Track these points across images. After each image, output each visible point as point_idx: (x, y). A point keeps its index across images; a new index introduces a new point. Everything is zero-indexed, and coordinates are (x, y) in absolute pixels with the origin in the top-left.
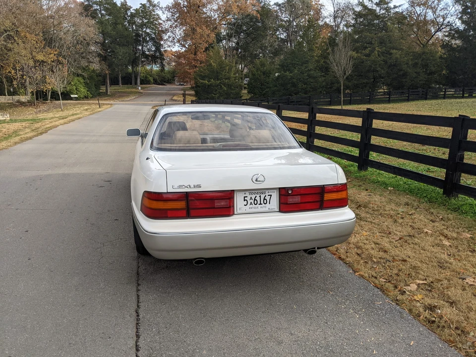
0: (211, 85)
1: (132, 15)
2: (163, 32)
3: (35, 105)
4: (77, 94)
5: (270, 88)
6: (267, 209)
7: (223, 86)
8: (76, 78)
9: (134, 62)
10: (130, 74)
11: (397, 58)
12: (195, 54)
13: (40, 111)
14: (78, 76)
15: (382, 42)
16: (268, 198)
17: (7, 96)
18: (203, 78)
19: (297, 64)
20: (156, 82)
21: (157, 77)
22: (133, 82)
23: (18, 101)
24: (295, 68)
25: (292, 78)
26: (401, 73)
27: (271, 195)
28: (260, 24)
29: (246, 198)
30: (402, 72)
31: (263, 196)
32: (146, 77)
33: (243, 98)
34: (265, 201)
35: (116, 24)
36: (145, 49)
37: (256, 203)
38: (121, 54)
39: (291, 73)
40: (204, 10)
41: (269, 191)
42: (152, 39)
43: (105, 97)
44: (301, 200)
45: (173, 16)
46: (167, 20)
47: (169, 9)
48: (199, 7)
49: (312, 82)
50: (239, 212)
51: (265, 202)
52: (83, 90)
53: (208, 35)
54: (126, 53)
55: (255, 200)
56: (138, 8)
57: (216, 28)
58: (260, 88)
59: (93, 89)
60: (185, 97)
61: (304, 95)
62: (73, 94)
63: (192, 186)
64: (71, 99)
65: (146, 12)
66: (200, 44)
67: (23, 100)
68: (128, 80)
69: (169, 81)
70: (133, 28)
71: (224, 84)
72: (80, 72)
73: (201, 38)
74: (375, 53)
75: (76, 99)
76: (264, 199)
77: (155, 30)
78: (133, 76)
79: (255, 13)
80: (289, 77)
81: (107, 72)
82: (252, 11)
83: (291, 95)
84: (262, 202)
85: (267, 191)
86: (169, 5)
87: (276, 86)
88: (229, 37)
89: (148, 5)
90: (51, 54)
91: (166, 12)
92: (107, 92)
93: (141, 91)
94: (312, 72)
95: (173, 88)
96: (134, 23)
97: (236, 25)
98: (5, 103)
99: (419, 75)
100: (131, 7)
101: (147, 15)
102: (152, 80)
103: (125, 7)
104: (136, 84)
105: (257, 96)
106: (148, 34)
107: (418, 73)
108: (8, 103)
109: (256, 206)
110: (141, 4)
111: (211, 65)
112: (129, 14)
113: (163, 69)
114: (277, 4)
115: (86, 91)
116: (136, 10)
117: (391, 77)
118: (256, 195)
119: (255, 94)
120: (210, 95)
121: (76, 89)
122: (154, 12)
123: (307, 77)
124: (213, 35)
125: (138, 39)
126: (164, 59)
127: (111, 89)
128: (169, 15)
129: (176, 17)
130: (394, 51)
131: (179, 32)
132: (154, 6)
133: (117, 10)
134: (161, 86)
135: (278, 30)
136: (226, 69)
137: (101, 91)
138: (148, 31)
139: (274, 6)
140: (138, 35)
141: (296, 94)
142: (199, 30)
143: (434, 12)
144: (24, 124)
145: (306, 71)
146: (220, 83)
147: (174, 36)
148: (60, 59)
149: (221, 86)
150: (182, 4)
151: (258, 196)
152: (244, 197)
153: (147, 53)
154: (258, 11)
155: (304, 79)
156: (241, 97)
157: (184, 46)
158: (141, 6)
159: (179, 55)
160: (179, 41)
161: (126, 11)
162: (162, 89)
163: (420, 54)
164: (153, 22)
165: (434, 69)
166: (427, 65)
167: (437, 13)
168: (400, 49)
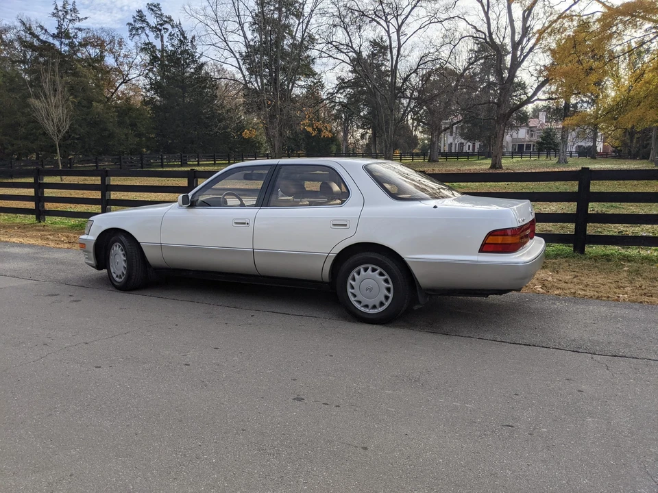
11: (98, 113)
26: (106, 133)
74: (69, 105)
143: (116, 58)
165: (143, 130)
166: (133, 125)
167: (121, 59)
168: (100, 101)
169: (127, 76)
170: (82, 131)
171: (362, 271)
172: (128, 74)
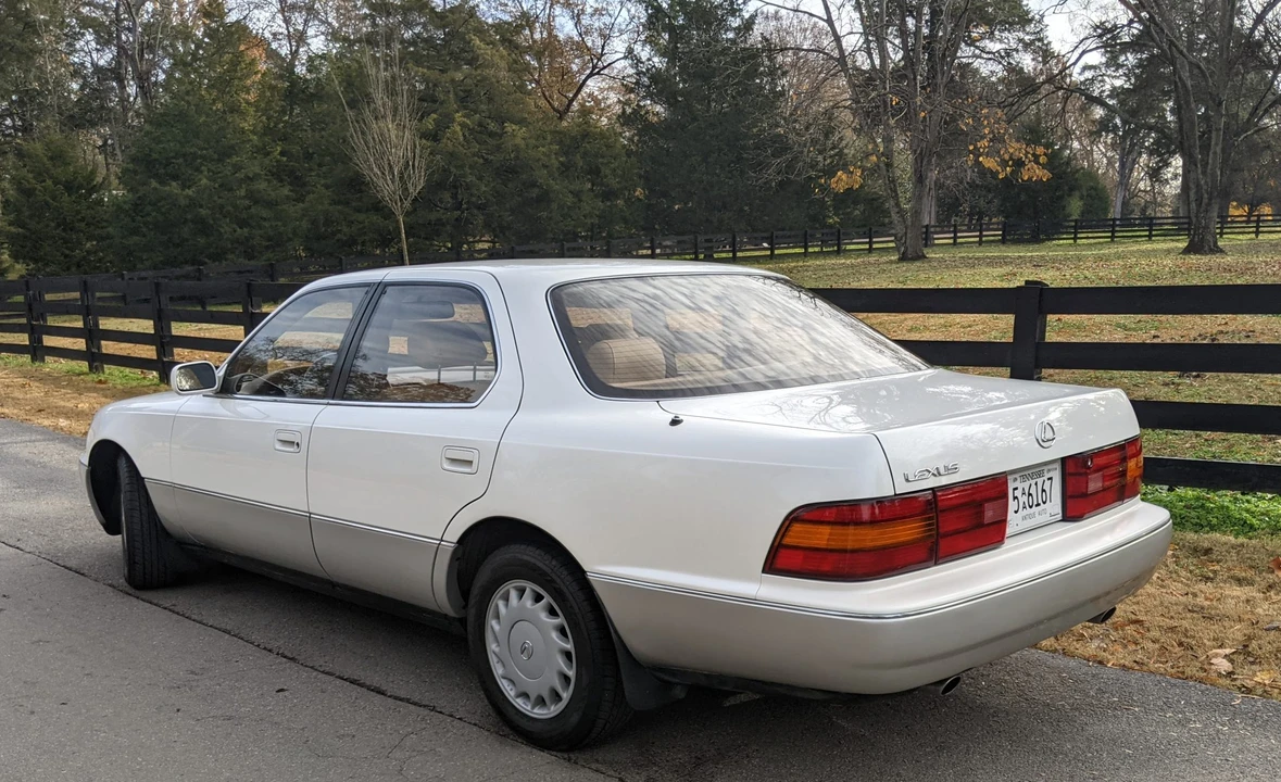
6: (1048, 517)
11: (516, 148)
15: (465, 98)
16: (1047, 486)
19: (204, 158)
24: (199, 170)
25: (193, 204)
26: (535, 192)
27: (1052, 479)
29: (1015, 493)
30: (536, 190)
31: (1040, 483)
34: (1044, 493)
37: (1031, 504)
39: (187, 185)
41: (1050, 467)
44: (1103, 483)
49: (265, 220)
51: (1044, 499)
55: (1029, 495)
58: (63, 239)
61: (246, 262)
63: (942, 470)
74: (455, 132)
76: (1042, 490)
80: (183, 202)
84: (1040, 501)
85: (1046, 470)
94: (260, 186)
99: (580, 201)
107: (577, 194)
109: (1031, 511)
117: (508, 206)
118: (1031, 481)
119: (40, 260)
123: (247, 202)
130: (510, 127)
143: (577, 19)
145: (241, 181)
151: (1033, 483)
152: (1014, 490)
155: (235, 207)
163: (574, 138)
165: (614, 182)
166: (594, 172)
167: (586, 20)
168: (521, 122)
169: (599, 60)
170: (484, 188)
171: (513, 595)
172: (602, 55)
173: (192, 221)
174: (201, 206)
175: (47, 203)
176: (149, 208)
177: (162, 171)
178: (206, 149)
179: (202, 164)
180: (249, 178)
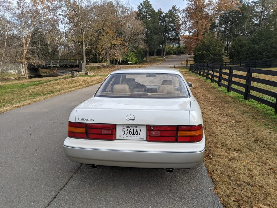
0: (204, 54)
1: (164, 17)
2: (180, 25)
3: (109, 67)
4: (131, 61)
5: (243, 55)
6: (138, 138)
7: (211, 55)
8: (131, 53)
9: (163, 43)
10: (161, 50)
12: (197, 37)
13: (111, 71)
14: (132, 51)
16: (138, 131)
17: (98, 63)
18: (199, 50)
19: (263, 40)
20: (175, 54)
21: (176, 51)
22: (162, 54)
23: (102, 66)
24: (262, 42)
25: (258, 48)
27: (141, 129)
28: (241, 16)
29: (124, 130)
31: (135, 129)
32: (170, 51)
33: (224, 62)
34: (137, 132)
35: (154, 22)
36: (170, 35)
37: (130, 134)
38: (155, 39)
39: (258, 45)
40: (205, 10)
41: (140, 126)
42: (174, 29)
43: (146, 63)
44: (160, 134)
45: (186, 15)
46: (183, 18)
47: (184, 12)
48: (201, 8)
49: (273, 51)
50: (119, 138)
51: (137, 134)
52: (135, 59)
53: (206, 25)
54: (158, 38)
55: (130, 131)
56: (167, 12)
57: (211, 20)
58: (237, 55)
59: (140, 59)
60: (187, 62)
61: (267, 60)
62: (129, 61)
63: (89, 120)
64: (128, 64)
65: (172, 14)
66: (201, 30)
67: (105, 65)
68: (159, 53)
69: (183, 53)
70: (164, 24)
71: (212, 54)
72: (133, 50)
73: (201, 27)
75: (131, 64)
76: (136, 131)
77: (176, 24)
78: (162, 51)
79: (237, 9)
80: (257, 48)
81: (147, 49)
82: (235, 8)
83: (257, 59)
84: (135, 133)
85: (138, 126)
86: (184, 9)
87: (247, 54)
88: (220, 25)
89: (173, 10)
90: (119, 40)
91: (182, 13)
92: (147, 60)
93: (165, 59)
94: (274, 44)
95: (184, 57)
96: (165, 21)
97: (225, 17)
98: (96, 66)
100: (163, 12)
101: (172, 16)
102: (173, 53)
103: (160, 12)
104: (163, 55)
105: (235, 60)
106: (172, 27)
108: (98, 66)
109: (130, 135)
110: (169, 10)
111: (204, 42)
112: (162, 16)
113: (179, 46)
114: (253, 2)
115: (136, 60)
116: (166, 14)
118: (131, 128)
119: (234, 59)
120: (203, 61)
121: (131, 59)
122: (176, 14)
123: (270, 48)
124: (209, 24)
125: (166, 30)
126: (180, 40)
127: (149, 58)
128: (184, 15)
129: (188, 16)
131: (189, 24)
132: (176, 10)
133: (155, 15)
134: (177, 56)
135: (253, 18)
136: (214, 45)
137: (144, 60)
138: (172, 25)
139: (251, 4)
140: (166, 28)
141: (261, 59)
142: (200, 22)
144: (98, 77)
146: (209, 53)
147: (186, 26)
148: (124, 43)
149: (210, 55)
150: (192, 7)
151: (132, 129)
152: (123, 129)
153: (171, 37)
154: (240, 8)
155: (267, 49)
156: (223, 61)
157: (191, 32)
158: (169, 11)
159: (188, 38)
160: (188, 29)
161: (161, 15)
162: (178, 58)
164: (175, 20)
173: (258, 52)
174: (260, 49)
175: (236, 49)
176: (251, 49)
177: (255, 43)
178: (264, 38)
179: (262, 41)
180: (271, 43)
